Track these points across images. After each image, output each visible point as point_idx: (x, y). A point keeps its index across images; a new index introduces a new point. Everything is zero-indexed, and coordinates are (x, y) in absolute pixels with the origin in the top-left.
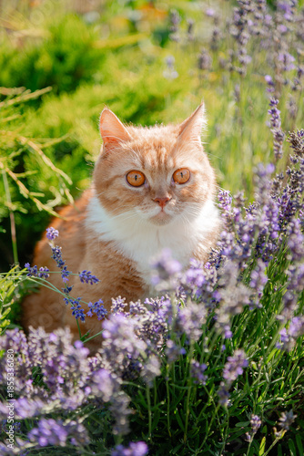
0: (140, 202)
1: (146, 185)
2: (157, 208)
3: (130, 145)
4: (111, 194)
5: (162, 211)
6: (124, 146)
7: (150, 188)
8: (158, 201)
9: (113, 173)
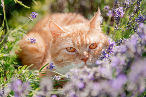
0: (74, 60)
1: (76, 52)
2: (83, 63)
3: (65, 34)
4: (60, 58)
5: (86, 64)
6: (62, 35)
7: (78, 53)
8: (83, 60)
9: (59, 48)
